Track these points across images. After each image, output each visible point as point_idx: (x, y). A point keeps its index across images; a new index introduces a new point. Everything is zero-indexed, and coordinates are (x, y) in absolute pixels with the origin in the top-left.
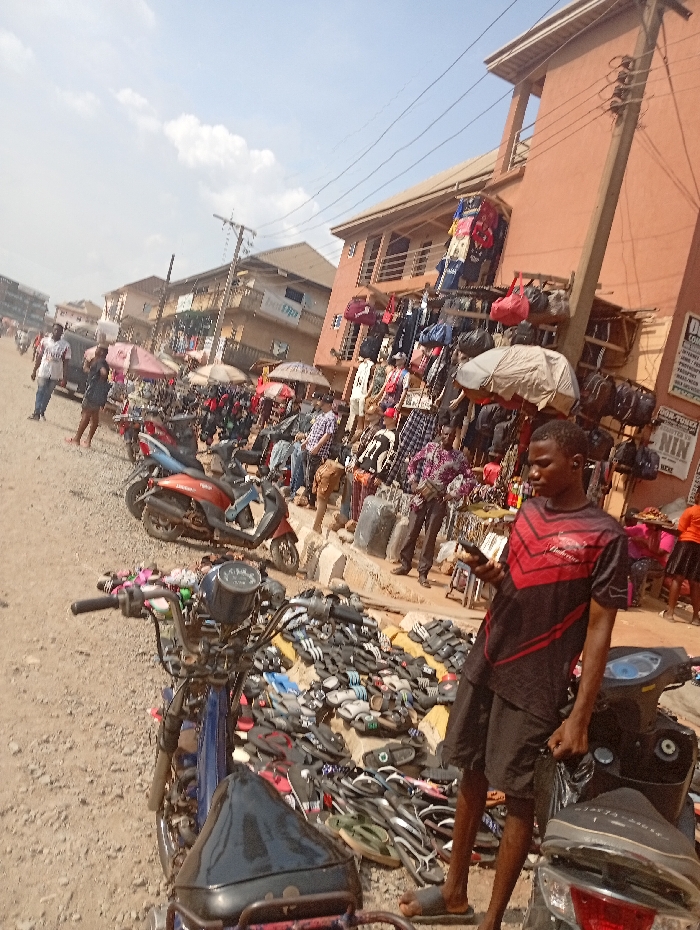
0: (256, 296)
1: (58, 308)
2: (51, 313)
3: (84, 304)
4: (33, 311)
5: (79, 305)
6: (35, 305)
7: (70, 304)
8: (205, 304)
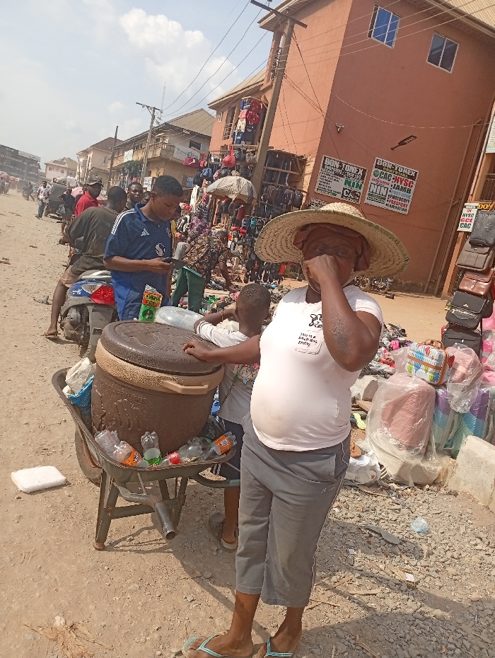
0: (171, 148)
1: (47, 164)
2: (43, 169)
3: (65, 161)
4: (31, 169)
5: (62, 161)
6: (31, 165)
7: (55, 162)
8: (140, 156)
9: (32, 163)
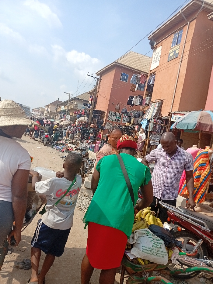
0: (77, 105)
1: (33, 110)
3: (40, 108)
4: (26, 111)
7: (36, 109)
9: (27, 109)
